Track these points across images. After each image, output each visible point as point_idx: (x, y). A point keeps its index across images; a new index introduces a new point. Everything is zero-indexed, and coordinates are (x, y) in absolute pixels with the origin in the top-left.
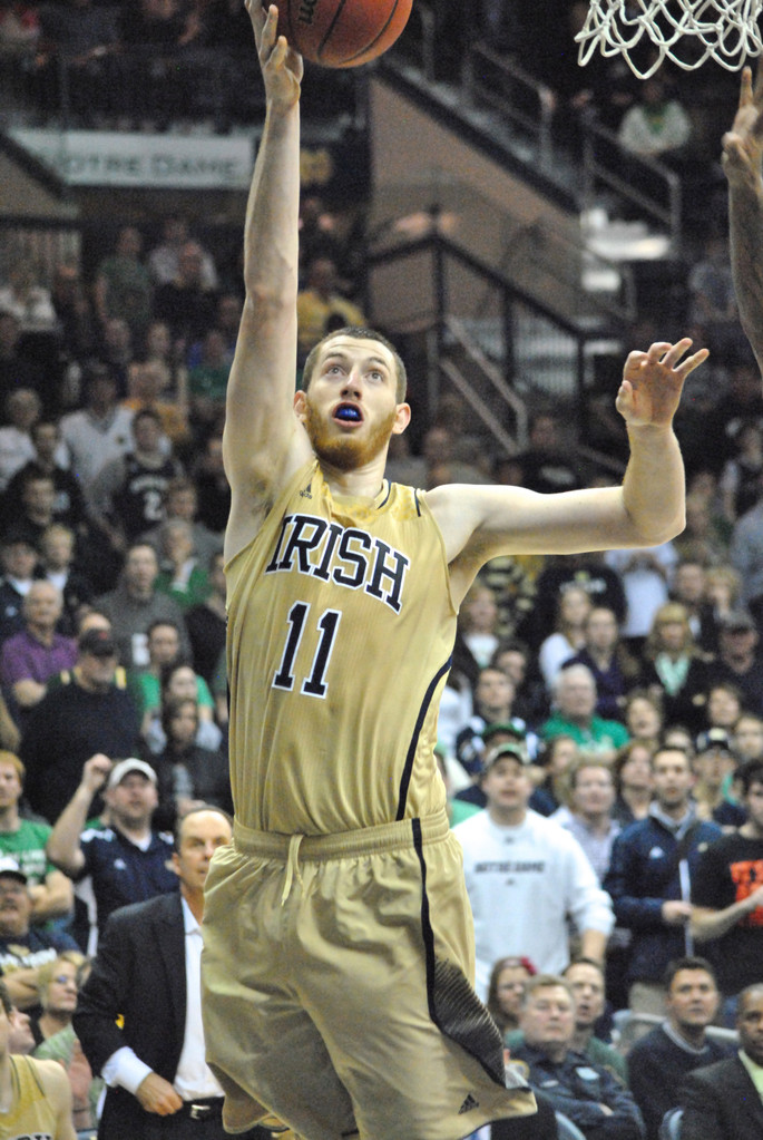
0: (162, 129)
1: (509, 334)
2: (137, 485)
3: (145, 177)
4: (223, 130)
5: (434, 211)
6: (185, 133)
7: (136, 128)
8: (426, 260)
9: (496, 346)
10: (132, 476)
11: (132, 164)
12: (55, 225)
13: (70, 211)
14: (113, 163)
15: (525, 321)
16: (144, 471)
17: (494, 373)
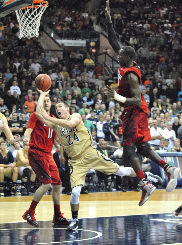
0: (75, 40)
1: (113, 64)
2: (58, 81)
3: (73, 45)
4: (83, 40)
5: (107, 49)
6: (78, 40)
7: (73, 39)
8: (104, 55)
9: (111, 65)
10: (57, 80)
11: (71, 44)
12: (60, 51)
13: (62, 49)
14: (69, 44)
15: (114, 62)
16: (59, 80)
17: (110, 69)
